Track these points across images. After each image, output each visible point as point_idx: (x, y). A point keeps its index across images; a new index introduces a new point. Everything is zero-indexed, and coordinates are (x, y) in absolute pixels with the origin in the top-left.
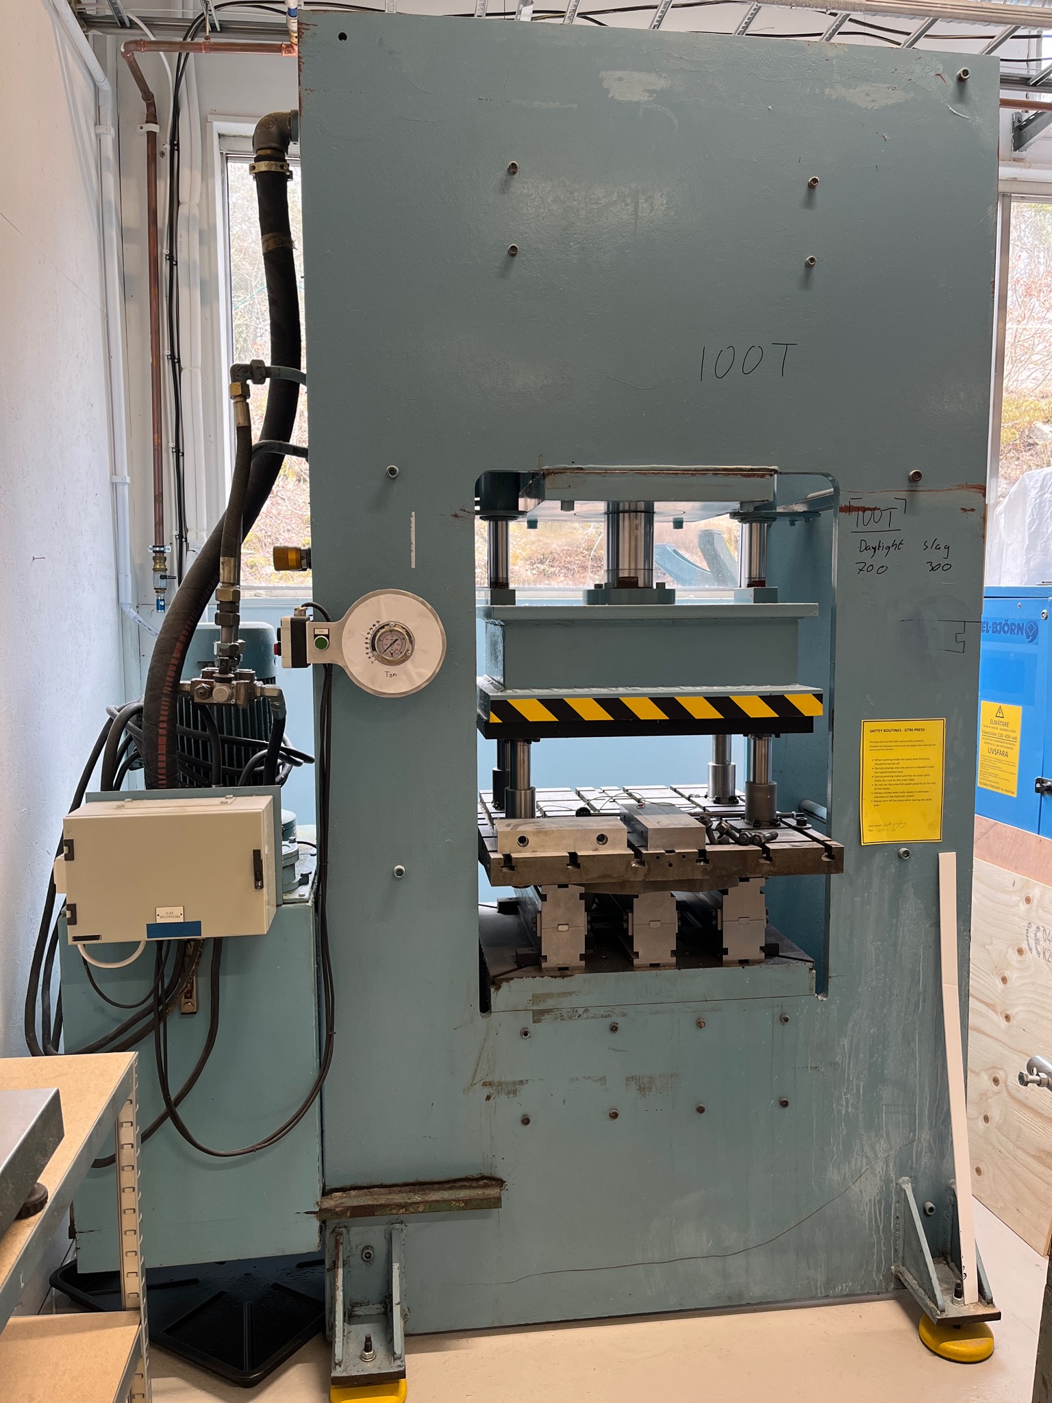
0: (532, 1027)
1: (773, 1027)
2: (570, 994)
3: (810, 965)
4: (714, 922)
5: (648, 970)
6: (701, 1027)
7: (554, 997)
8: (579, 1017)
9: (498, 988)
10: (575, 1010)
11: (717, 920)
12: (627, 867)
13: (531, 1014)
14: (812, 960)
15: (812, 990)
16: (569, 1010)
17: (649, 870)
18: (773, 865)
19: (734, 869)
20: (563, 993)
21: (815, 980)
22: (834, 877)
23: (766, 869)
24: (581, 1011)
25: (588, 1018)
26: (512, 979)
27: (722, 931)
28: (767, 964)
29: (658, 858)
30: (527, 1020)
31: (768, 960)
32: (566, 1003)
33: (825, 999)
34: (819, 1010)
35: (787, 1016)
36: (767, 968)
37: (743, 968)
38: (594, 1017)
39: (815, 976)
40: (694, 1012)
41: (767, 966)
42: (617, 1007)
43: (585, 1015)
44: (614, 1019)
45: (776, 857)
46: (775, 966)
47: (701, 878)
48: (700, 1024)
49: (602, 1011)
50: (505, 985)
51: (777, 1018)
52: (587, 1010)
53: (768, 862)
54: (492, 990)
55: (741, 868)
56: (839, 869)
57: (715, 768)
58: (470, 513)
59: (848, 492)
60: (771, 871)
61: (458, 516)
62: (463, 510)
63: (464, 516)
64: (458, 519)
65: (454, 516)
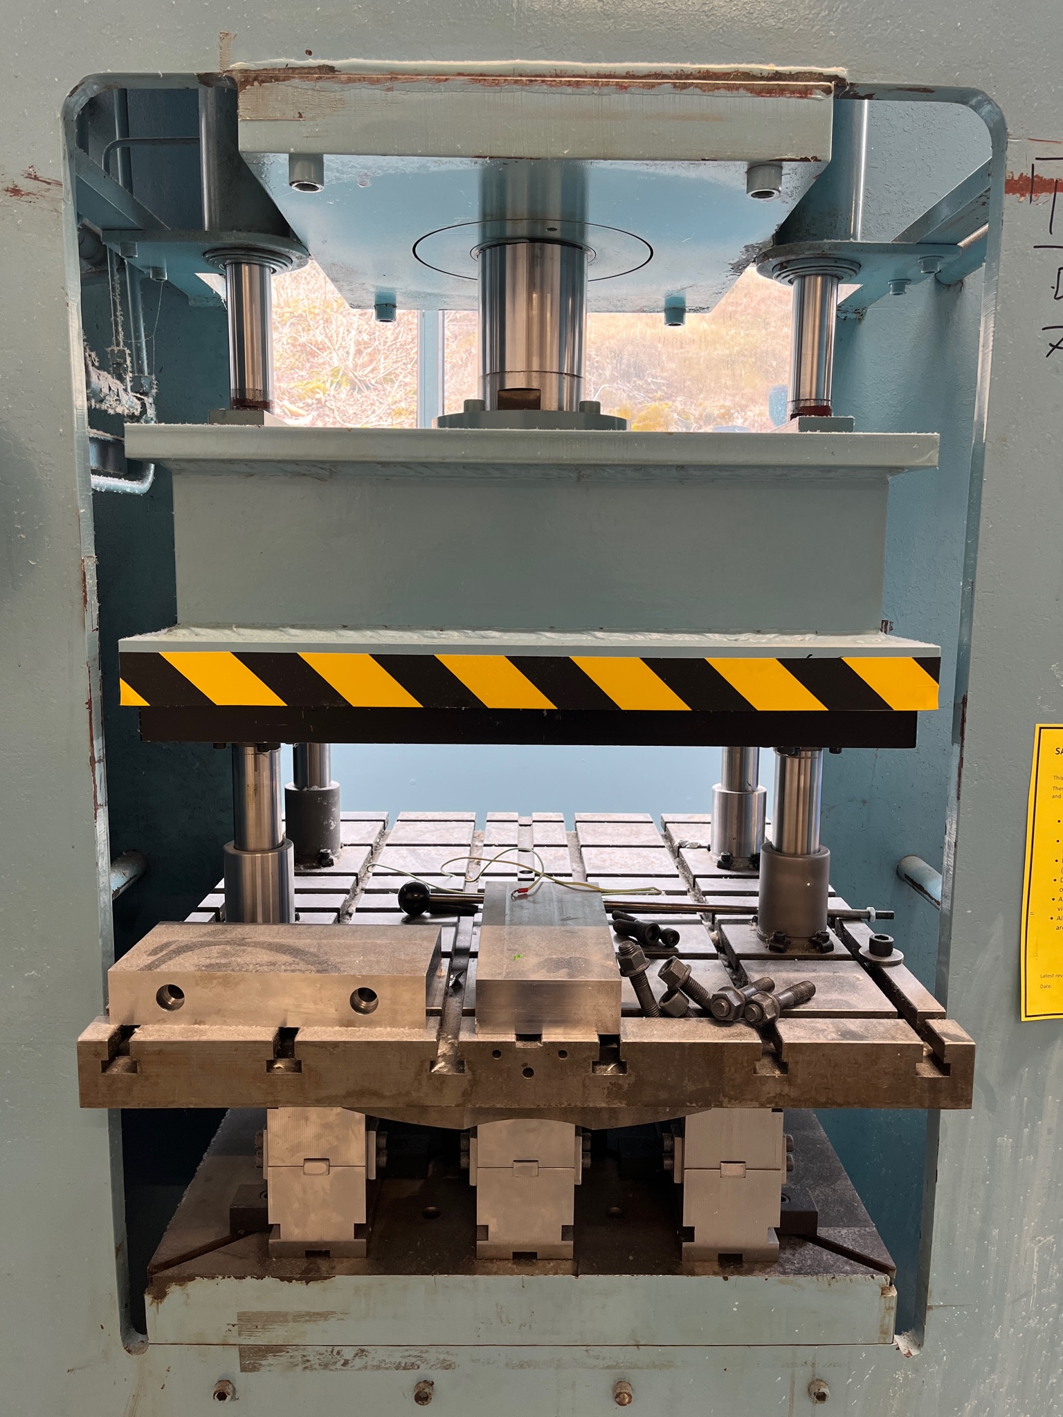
0: (242, 1380)
1: (791, 1407)
2: (324, 1316)
3: (882, 1279)
4: (667, 1162)
5: (506, 1272)
6: (621, 1404)
7: (287, 1321)
8: (344, 1365)
9: (160, 1296)
10: (335, 1350)
11: (672, 1158)
12: (418, 1074)
13: (235, 1352)
14: (891, 1263)
15: (884, 1332)
16: (323, 1349)
17: (474, 1083)
18: (790, 1082)
19: (690, 1087)
20: (308, 1314)
21: (893, 1313)
22: (948, 1117)
23: (771, 1090)
24: (348, 1353)
25: (366, 1368)
26: (191, 1278)
27: (681, 1186)
28: (784, 1273)
29: (497, 1053)
30: (229, 1363)
31: (787, 1254)
32: (315, 1335)
33: (914, 1352)
34: (899, 1376)
35: (822, 1390)
36: (781, 1282)
37: (726, 1279)
38: (378, 1367)
39: (894, 1304)
40: (608, 1367)
41: (782, 1277)
42: (433, 1349)
43: (358, 1362)
44: (424, 1372)
45: (797, 1063)
46: (802, 1279)
47: (604, 1105)
48: (621, 1396)
49: (397, 1356)
50: (174, 1291)
51: (801, 1386)
52: (363, 1351)
53: (777, 1073)
54: (148, 1299)
55: (708, 1085)
56: (962, 1099)
57: (725, 798)
58: (49, 183)
59: (1030, 141)
60: (783, 1096)
61: (21, 191)
62: (33, 177)
63: (34, 191)
64: (19, 200)
65: (11, 192)
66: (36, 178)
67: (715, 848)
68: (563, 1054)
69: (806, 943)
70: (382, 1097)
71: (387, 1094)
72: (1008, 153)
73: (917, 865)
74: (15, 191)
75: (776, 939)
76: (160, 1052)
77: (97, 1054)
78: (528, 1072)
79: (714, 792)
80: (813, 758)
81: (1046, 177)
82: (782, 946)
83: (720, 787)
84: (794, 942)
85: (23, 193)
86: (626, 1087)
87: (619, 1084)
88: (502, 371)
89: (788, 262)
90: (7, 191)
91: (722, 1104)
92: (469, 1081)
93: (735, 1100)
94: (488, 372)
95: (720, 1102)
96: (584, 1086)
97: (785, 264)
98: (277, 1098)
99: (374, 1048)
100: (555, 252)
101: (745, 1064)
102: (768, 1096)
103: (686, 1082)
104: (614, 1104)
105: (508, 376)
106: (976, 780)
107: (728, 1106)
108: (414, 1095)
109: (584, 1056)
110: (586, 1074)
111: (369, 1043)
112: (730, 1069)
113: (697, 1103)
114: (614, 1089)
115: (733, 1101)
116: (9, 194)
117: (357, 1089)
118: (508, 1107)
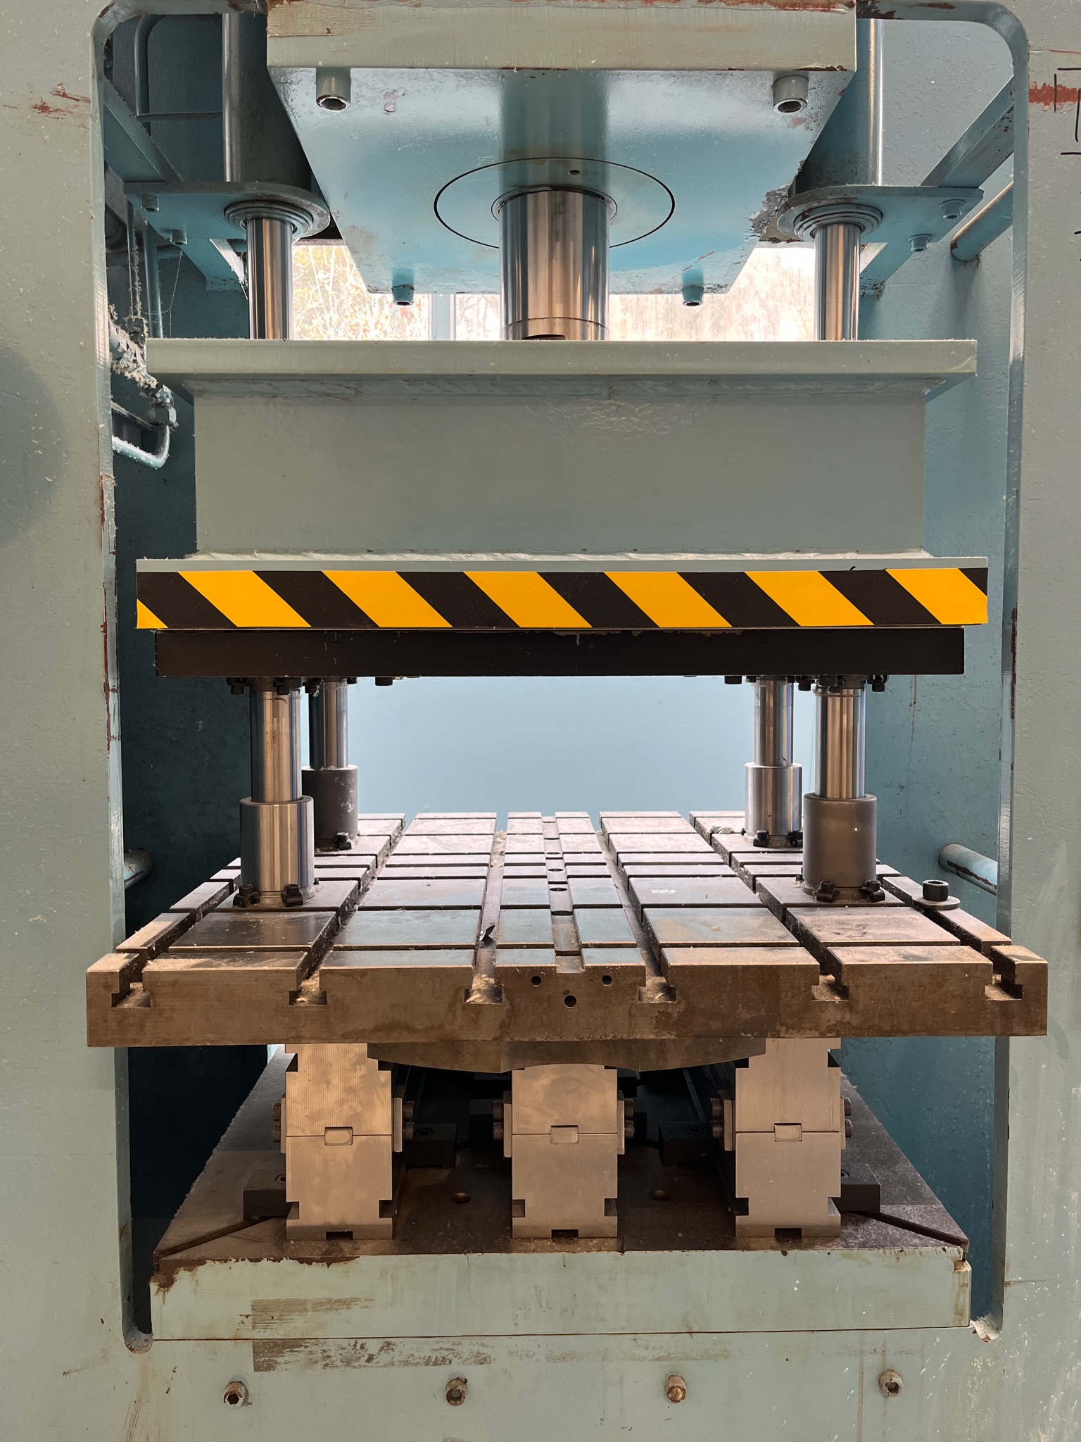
0: (256, 1382)
1: (861, 1402)
2: (347, 1303)
3: (955, 1251)
4: (716, 1129)
5: (544, 1250)
6: (674, 1400)
7: (306, 1310)
8: (369, 1360)
9: (167, 1284)
10: (358, 1343)
11: (722, 1124)
12: (452, 1004)
13: (248, 1348)
14: (963, 1236)
15: (960, 1313)
16: (345, 1343)
17: (513, 1013)
18: (851, 1008)
19: (745, 1015)
20: (329, 1301)
21: (968, 1290)
22: (1019, 1046)
23: (831, 1017)
24: (373, 1347)
25: (393, 1364)
26: (201, 1262)
27: (732, 1154)
28: (847, 1247)
29: (536, 980)
30: (240, 1361)
31: (850, 1229)
32: (338, 1326)
33: (993, 1336)
34: (978, 1364)
35: (897, 1380)
36: (845, 1256)
37: (785, 1253)
38: (406, 1363)
39: (968, 1280)
40: (658, 1359)
41: (846, 1251)
42: (466, 1341)
43: (384, 1358)
44: (457, 1368)
45: (857, 986)
46: (867, 1253)
47: (652, 1037)
48: (673, 1393)
49: (427, 1349)
50: (183, 1277)
51: (871, 1378)
52: (389, 1344)
53: (837, 999)
54: (154, 1287)
55: (763, 1013)
56: (1035, 1023)
57: (759, 773)
58: (77, 100)
59: (1051, 52)
60: (845, 1024)
61: (49, 108)
62: (62, 94)
63: (63, 108)
64: (47, 116)
65: (39, 108)
66: (64, 95)
67: (750, 829)
68: (607, 979)
69: (856, 894)
70: (412, 1030)
71: (420, 1027)
72: (1030, 64)
73: (959, 851)
74: (44, 108)
75: (824, 890)
76: (175, 984)
77: (107, 986)
78: (571, 1001)
79: (747, 768)
80: (855, 697)
81: (1069, 86)
82: (830, 896)
83: (753, 764)
84: (843, 892)
85: (51, 110)
86: (675, 1015)
87: (667, 1013)
88: (525, 319)
89: (810, 210)
90: (35, 108)
91: (779, 1034)
92: (507, 1012)
93: (793, 1029)
94: (510, 322)
95: (776, 1032)
96: (630, 1015)
97: (807, 214)
98: (300, 1034)
99: (405, 975)
100: (577, 199)
101: (803, 989)
102: (828, 1024)
103: (740, 1009)
104: (663, 1035)
105: (530, 323)
106: (1031, 697)
107: (786, 1036)
108: (448, 1028)
109: (630, 982)
110: (633, 1002)
111: (399, 970)
112: (786, 995)
113: (752, 1033)
114: (663, 1018)
115: (791, 1031)
116: (37, 111)
117: (387, 1022)
118: (549, 1040)
